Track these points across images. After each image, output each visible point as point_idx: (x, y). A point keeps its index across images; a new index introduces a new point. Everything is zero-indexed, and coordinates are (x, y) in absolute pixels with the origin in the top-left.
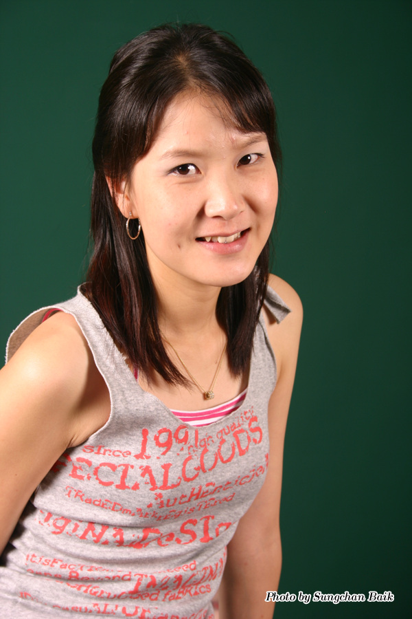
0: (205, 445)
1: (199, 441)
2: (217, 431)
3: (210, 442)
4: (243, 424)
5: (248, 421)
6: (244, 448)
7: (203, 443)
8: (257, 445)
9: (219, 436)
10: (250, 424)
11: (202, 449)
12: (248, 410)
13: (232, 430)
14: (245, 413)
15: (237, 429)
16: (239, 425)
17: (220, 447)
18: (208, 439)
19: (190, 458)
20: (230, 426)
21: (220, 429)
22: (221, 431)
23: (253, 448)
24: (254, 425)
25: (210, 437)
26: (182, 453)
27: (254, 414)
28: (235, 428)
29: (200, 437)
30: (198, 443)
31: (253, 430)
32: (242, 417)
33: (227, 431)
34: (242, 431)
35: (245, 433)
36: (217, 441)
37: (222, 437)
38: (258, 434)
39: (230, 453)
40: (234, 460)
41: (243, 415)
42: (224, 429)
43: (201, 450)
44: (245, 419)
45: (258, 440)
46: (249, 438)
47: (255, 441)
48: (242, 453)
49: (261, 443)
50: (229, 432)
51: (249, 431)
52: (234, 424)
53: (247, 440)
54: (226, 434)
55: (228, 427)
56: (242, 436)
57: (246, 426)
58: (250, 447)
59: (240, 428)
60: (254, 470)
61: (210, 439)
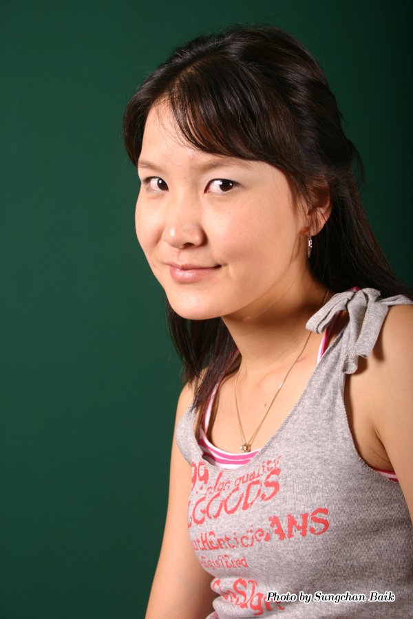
0: (221, 490)
1: (219, 483)
2: (238, 477)
3: (226, 488)
4: (262, 475)
5: (268, 473)
6: (249, 502)
7: (220, 488)
8: (263, 502)
9: (237, 483)
10: (268, 477)
11: (218, 492)
12: (273, 461)
13: (250, 480)
14: (269, 462)
15: (255, 480)
16: (259, 476)
17: (230, 494)
18: (226, 483)
19: (203, 499)
20: (250, 474)
21: (241, 476)
22: (240, 479)
23: (257, 504)
24: (273, 478)
25: (229, 482)
26: (200, 492)
27: (278, 466)
28: (254, 478)
29: (221, 480)
30: (217, 487)
31: (268, 484)
32: (263, 466)
33: (245, 479)
34: (257, 482)
35: (259, 485)
36: (233, 486)
37: (238, 485)
38: (272, 490)
39: (236, 504)
40: (237, 512)
41: (265, 464)
42: (244, 477)
43: (215, 494)
44: (266, 470)
45: (267, 496)
46: (259, 491)
47: (263, 496)
48: (246, 507)
49: (270, 501)
50: (247, 481)
51: (263, 484)
52: (254, 473)
53: (256, 493)
54: (243, 482)
55: (248, 475)
56: (255, 489)
57: (263, 478)
58: (255, 502)
59: (258, 479)
60: (251, 531)
61: (228, 484)
